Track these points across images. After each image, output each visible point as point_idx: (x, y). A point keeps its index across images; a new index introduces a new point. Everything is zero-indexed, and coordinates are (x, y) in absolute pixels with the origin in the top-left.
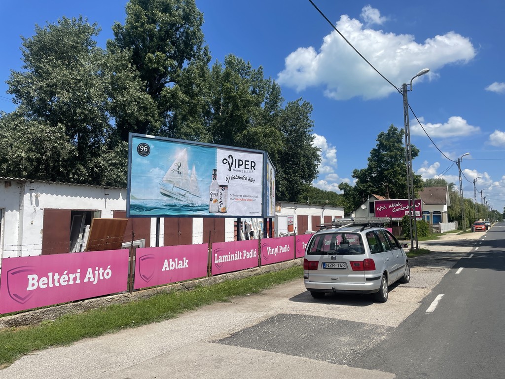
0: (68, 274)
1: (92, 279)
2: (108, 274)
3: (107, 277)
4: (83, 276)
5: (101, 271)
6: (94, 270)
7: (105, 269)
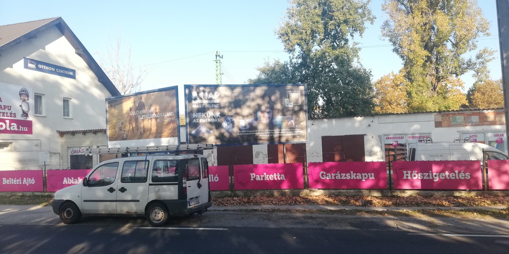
0: (16, 179)
1: (26, 183)
2: (33, 182)
3: (33, 183)
4: (22, 181)
5: (30, 180)
6: (26, 179)
7: (31, 179)
